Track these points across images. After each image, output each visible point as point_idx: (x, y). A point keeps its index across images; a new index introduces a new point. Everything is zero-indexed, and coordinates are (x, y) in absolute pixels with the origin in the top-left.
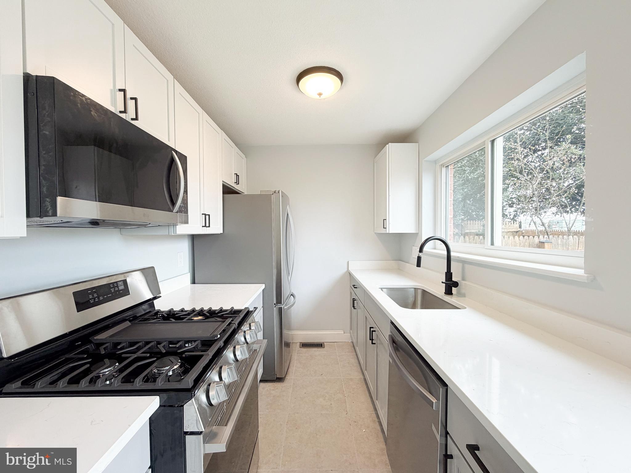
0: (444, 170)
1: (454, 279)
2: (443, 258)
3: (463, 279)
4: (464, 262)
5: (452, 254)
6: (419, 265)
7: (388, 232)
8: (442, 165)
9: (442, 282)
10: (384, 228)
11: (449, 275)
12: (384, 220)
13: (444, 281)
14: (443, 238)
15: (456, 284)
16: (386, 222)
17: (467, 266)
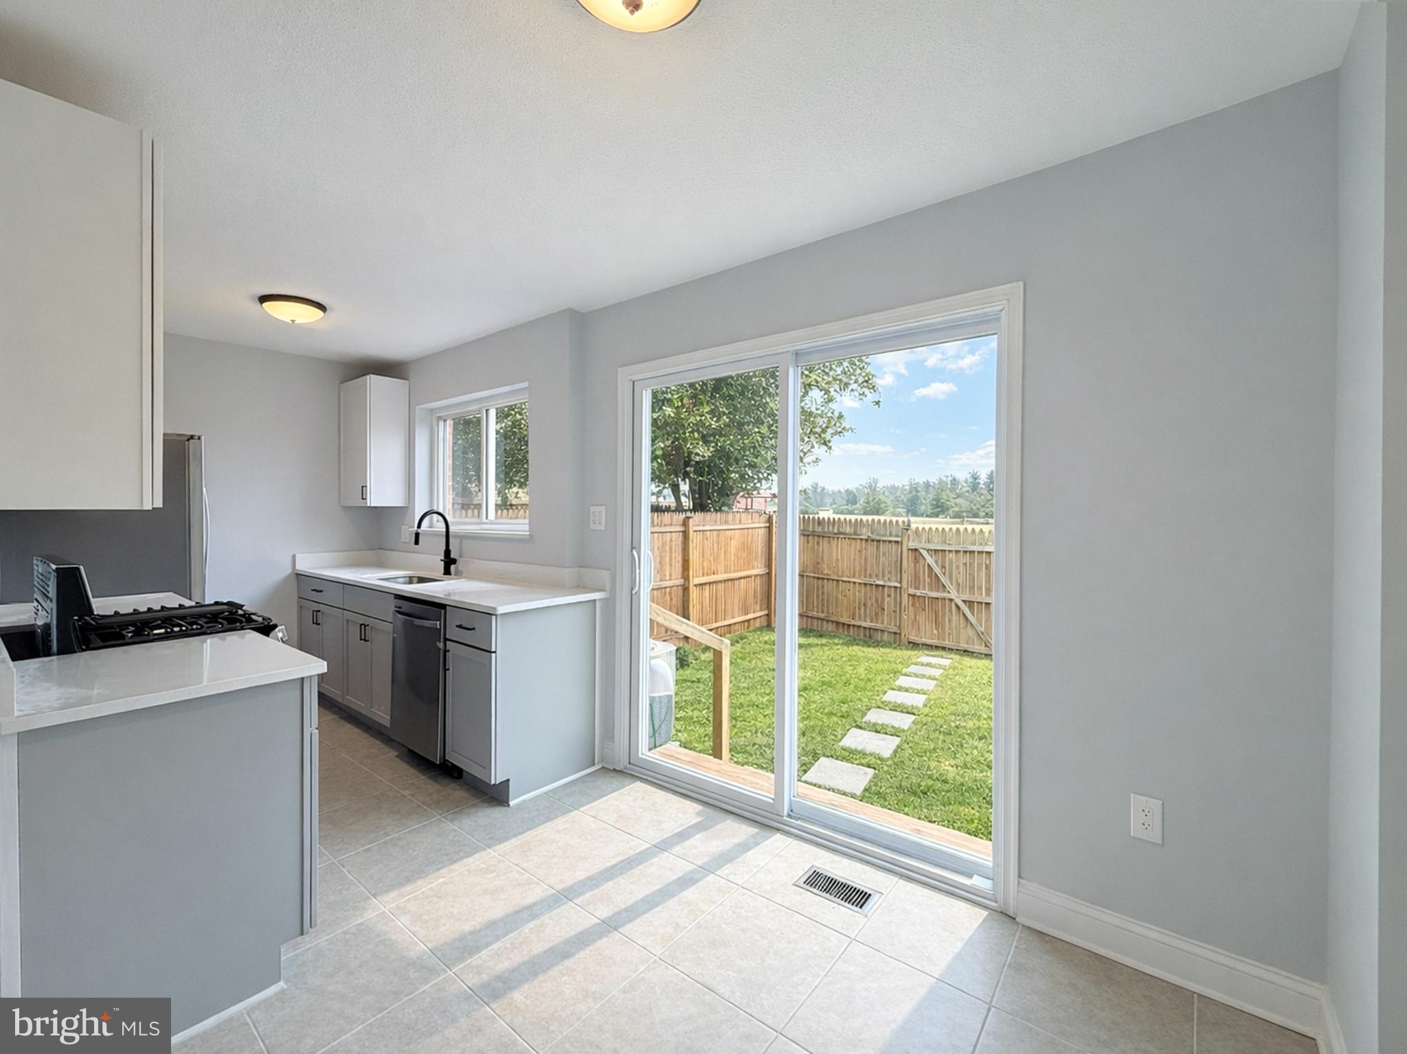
0: (441, 423)
1: (452, 556)
2: (442, 535)
3: (461, 557)
4: (462, 537)
5: (452, 529)
6: (417, 542)
7: (369, 505)
8: (439, 418)
9: (442, 560)
10: (363, 499)
11: (447, 552)
12: (363, 487)
13: (443, 558)
14: (441, 511)
15: (454, 561)
16: (366, 490)
17: (464, 541)
